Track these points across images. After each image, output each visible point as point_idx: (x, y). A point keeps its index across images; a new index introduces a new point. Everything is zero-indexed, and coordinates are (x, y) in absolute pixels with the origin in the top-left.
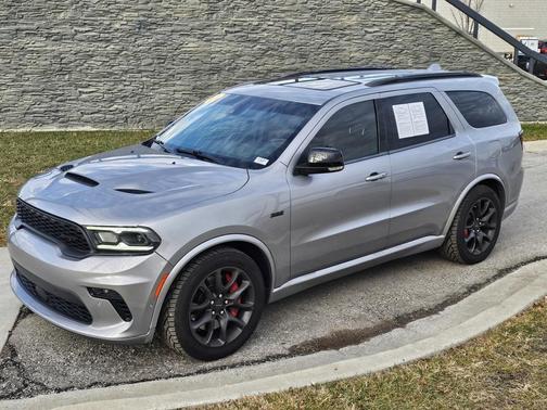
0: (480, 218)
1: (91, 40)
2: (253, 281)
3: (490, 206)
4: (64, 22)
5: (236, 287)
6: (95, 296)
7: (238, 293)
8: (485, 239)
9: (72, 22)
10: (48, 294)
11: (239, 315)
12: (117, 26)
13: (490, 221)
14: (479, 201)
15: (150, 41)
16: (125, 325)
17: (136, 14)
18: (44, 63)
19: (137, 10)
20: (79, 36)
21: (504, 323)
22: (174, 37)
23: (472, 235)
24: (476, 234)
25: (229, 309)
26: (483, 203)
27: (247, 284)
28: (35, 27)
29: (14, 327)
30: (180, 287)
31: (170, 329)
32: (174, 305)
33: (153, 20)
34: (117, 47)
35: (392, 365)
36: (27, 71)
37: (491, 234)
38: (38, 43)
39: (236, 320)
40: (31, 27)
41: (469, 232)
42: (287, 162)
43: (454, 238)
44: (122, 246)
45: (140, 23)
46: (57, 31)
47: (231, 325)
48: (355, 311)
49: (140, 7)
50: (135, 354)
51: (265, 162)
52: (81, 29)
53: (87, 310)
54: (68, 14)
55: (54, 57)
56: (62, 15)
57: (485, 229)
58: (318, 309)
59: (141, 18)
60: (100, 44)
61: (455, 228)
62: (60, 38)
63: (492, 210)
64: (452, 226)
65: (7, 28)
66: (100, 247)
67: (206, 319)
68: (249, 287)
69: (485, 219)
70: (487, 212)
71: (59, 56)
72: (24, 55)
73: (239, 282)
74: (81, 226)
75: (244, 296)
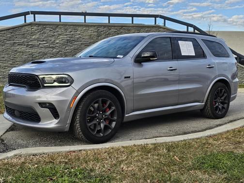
0: (221, 98)
1: (46, 47)
2: (117, 107)
3: (224, 92)
4: (35, 40)
5: (108, 109)
6: (42, 107)
7: (109, 112)
8: (223, 108)
9: (38, 40)
10: (20, 112)
11: (110, 123)
12: (58, 41)
13: (225, 99)
14: (219, 89)
15: (72, 48)
16: (56, 121)
17: (66, 37)
18: (25, 57)
19: (67, 35)
20: (41, 45)
21: (235, 129)
22: (82, 46)
23: (217, 105)
24: (219, 105)
25: (105, 120)
26: (221, 90)
27: (114, 108)
28: (22, 42)
29: (4, 134)
30: (82, 104)
31: (77, 125)
32: (79, 113)
33: (73, 39)
34: (57, 50)
35: (183, 139)
36: (18, 60)
37: (225, 106)
38: (23, 48)
39: (108, 125)
40: (20, 42)
41: (216, 104)
42: (132, 56)
43: (209, 104)
44: (56, 84)
45: (68, 40)
46: (31, 43)
47: (106, 127)
48: (164, 131)
49: (68, 33)
50: (60, 141)
51: (122, 56)
52: (42, 43)
53: (39, 116)
54: (37, 36)
55: (30, 54)
56: (34, 37)
57: (223, 103)
58: (147, 130)
59: (68, 38)
60: (50, 49)
61: (209, 100)
62: (33, 46)
63: (226, 95)
64: (207, 99)
65: (10, 42)
66: (45, 85)
67: (94, 122)
68: (114, 110)
69: (223, 98)
70: (223, 95)
71: (32, 54)
72: (16, 54)
73: (110, 107)
74: (37, 76)
75: (112, 114)
